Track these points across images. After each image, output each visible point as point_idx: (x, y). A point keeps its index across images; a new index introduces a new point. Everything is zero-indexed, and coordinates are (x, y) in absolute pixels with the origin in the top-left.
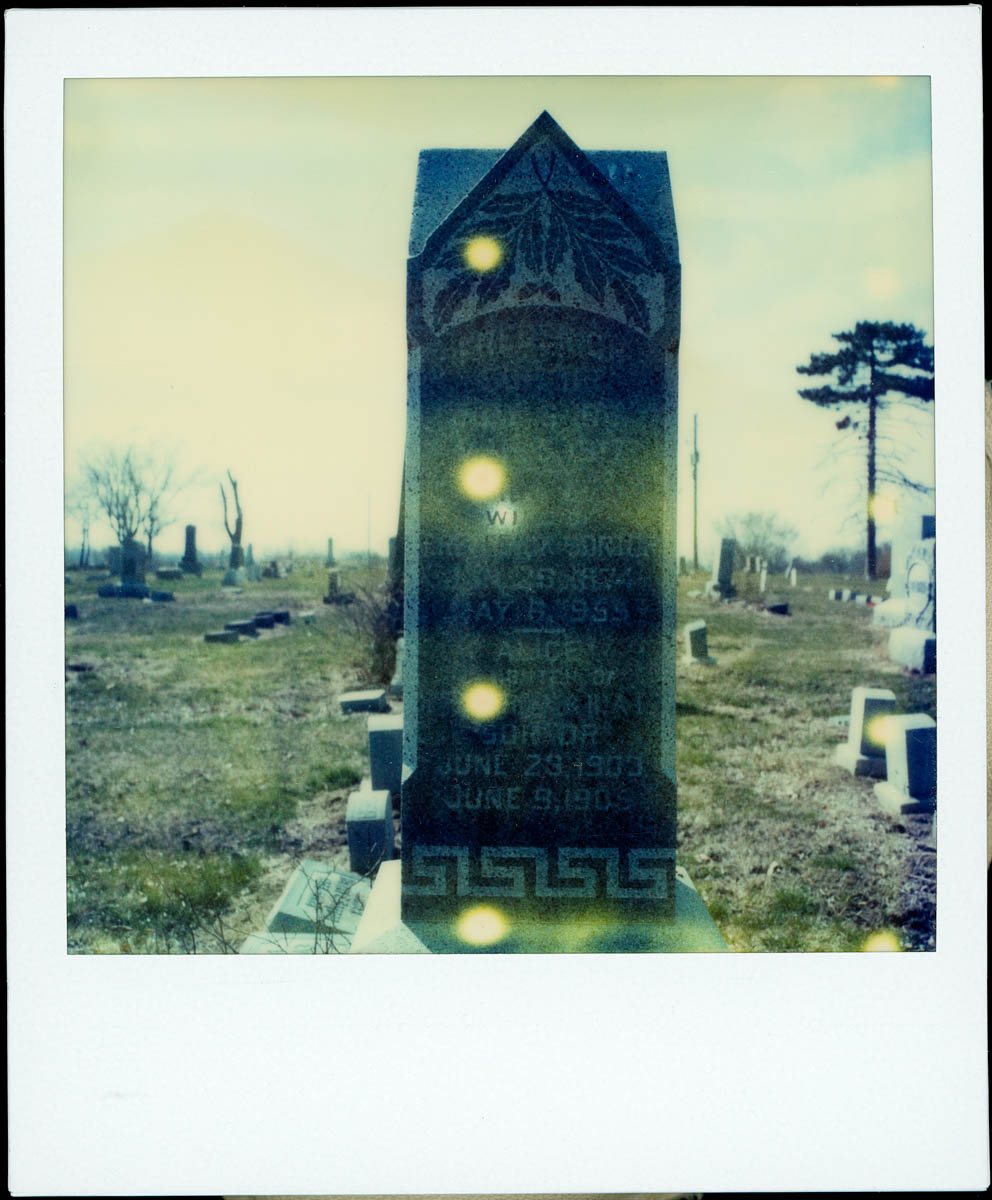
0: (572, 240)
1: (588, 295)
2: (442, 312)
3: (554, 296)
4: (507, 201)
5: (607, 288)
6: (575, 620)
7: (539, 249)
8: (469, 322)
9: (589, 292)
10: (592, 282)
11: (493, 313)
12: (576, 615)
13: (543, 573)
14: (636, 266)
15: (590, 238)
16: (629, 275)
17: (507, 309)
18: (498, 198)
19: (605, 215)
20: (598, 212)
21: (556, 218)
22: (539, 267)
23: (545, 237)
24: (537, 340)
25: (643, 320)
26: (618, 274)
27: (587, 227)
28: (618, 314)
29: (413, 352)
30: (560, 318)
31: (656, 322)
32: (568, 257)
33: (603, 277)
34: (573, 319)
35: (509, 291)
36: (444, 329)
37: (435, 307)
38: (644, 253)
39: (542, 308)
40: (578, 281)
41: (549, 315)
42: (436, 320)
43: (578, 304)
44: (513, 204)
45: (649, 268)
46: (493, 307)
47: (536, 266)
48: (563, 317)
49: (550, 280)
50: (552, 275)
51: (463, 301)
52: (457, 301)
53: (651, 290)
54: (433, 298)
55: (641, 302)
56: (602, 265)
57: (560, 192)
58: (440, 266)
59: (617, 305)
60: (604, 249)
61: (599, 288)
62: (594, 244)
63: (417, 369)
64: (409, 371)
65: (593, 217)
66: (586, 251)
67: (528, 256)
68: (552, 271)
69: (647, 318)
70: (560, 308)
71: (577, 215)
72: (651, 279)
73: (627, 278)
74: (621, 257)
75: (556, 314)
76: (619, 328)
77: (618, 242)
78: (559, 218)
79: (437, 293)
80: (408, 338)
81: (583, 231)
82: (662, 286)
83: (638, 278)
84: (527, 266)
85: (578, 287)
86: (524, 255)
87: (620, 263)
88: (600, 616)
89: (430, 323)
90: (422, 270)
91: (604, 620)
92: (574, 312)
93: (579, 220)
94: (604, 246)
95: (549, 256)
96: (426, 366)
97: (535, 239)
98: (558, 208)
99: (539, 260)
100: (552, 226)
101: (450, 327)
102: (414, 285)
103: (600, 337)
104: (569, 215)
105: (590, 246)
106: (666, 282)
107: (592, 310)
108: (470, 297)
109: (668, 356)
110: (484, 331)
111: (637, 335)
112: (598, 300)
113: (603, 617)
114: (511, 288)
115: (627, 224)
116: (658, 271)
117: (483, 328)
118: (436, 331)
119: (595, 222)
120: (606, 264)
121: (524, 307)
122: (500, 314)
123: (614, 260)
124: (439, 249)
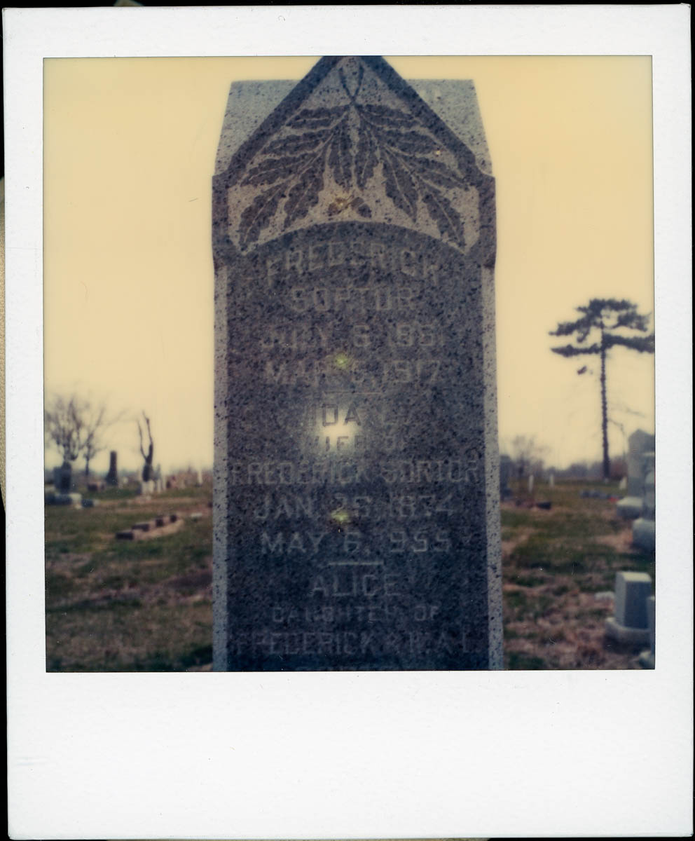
0: (382, 154)
1: (399, 210)
2: (248, 231)
3: (365, 211)
4: (314, 116)
5: (420, 203)
6: (394, 551)
7: (349, 164)
8: (276, 240)
9: (401, 207)
10: (403, 195)
11: (302, 230)
12: (394, 546)
13: (358, 501)
14: (449, 180)
15: (400, 152)
16: (442, 189)
17: (316, 225)
18: (306, 113)
19: (416, 128)
20: (409, 126)
21: (365, 132)
22: (348, 182)
23: (354, 151)
24: (348, 257)
25: (458, 235)
26: (431, 188)
27: (397, 140)
28: (431, 229)
29: (219, 273)
30: (371, 234)
31: (471, 236)
32: (378, 171)
33: (415, 191)
34: (385, 235)
35: (317, 207)
36: (251, 248)
37: (241, 225)
38: (457, 167)
39: (352, 224)
40: (389, 195)
41: (359, 231)
42: (242, 238)
43: (390, 220)
44: (321, 119)
45: (462, 181)
46: (302, 224)
47: (345, 181)
48: (374, 233)
49: (360, 196)
50: (362, 190)
51: (271, 218)
52: (264, 218)
53: (465, 203)
54: (239, 216)
55: (455, 216)
56: (414, 179)
57: (369, 107)
58: (246, 182)
59: (431, 221)
60: (415, 163)
61: (411, 203)
62: (405, 158)
63: (224, 290)
64: (216, 292)
65: (403, 130)
66: (397, 165)
67: (337, 171)
68: (361, 185)
69: (462, 233)
70: (370, 224)
71: (387, 129)
72: (464, 193)
73: (439, 192)
74: (433, 171)
75: (367, 231)
76: (433, 243)
77: (429, 156)
78: (369, 132)
79: (243, 211)
80: (214, 258)
81: (393, 145)
82: (477, 199)
83: (451, 191)
84: (337, 182)
85: (388, 203)
86: (333, 170)
87: (432, 177)
88: (420, 546)
89: (236, 241)
90: (227, 187)
91: (425, 550)
92: (384, 227)
93: (389, 133)
94: (416, 159)
95: (359, 170)
96: (232, 286)
97: (344, 154)
98: (367, 123)
99: (349, 176)
100: (361, 140)
101: (257, 245)
102: (218, 203)
103: (413, 254)
104: (378, 129)
105: (401, 161)
106: (480, 195)
107: (405, 226)
108: (277, 214)
109: (485, 272)
110: (292, 249)
111: (451, 250)
112: (410, 216)
113: (422, 547)
114: (319, 204)
115: (438, 137)
116: (472, 184)
117: (291, 245)
118: (243, 250)
119: (406, 135)
120: (418, 177)
121: (334, 224)
122: (309, 231)
123: (426, 174)
124: (244, 166)
